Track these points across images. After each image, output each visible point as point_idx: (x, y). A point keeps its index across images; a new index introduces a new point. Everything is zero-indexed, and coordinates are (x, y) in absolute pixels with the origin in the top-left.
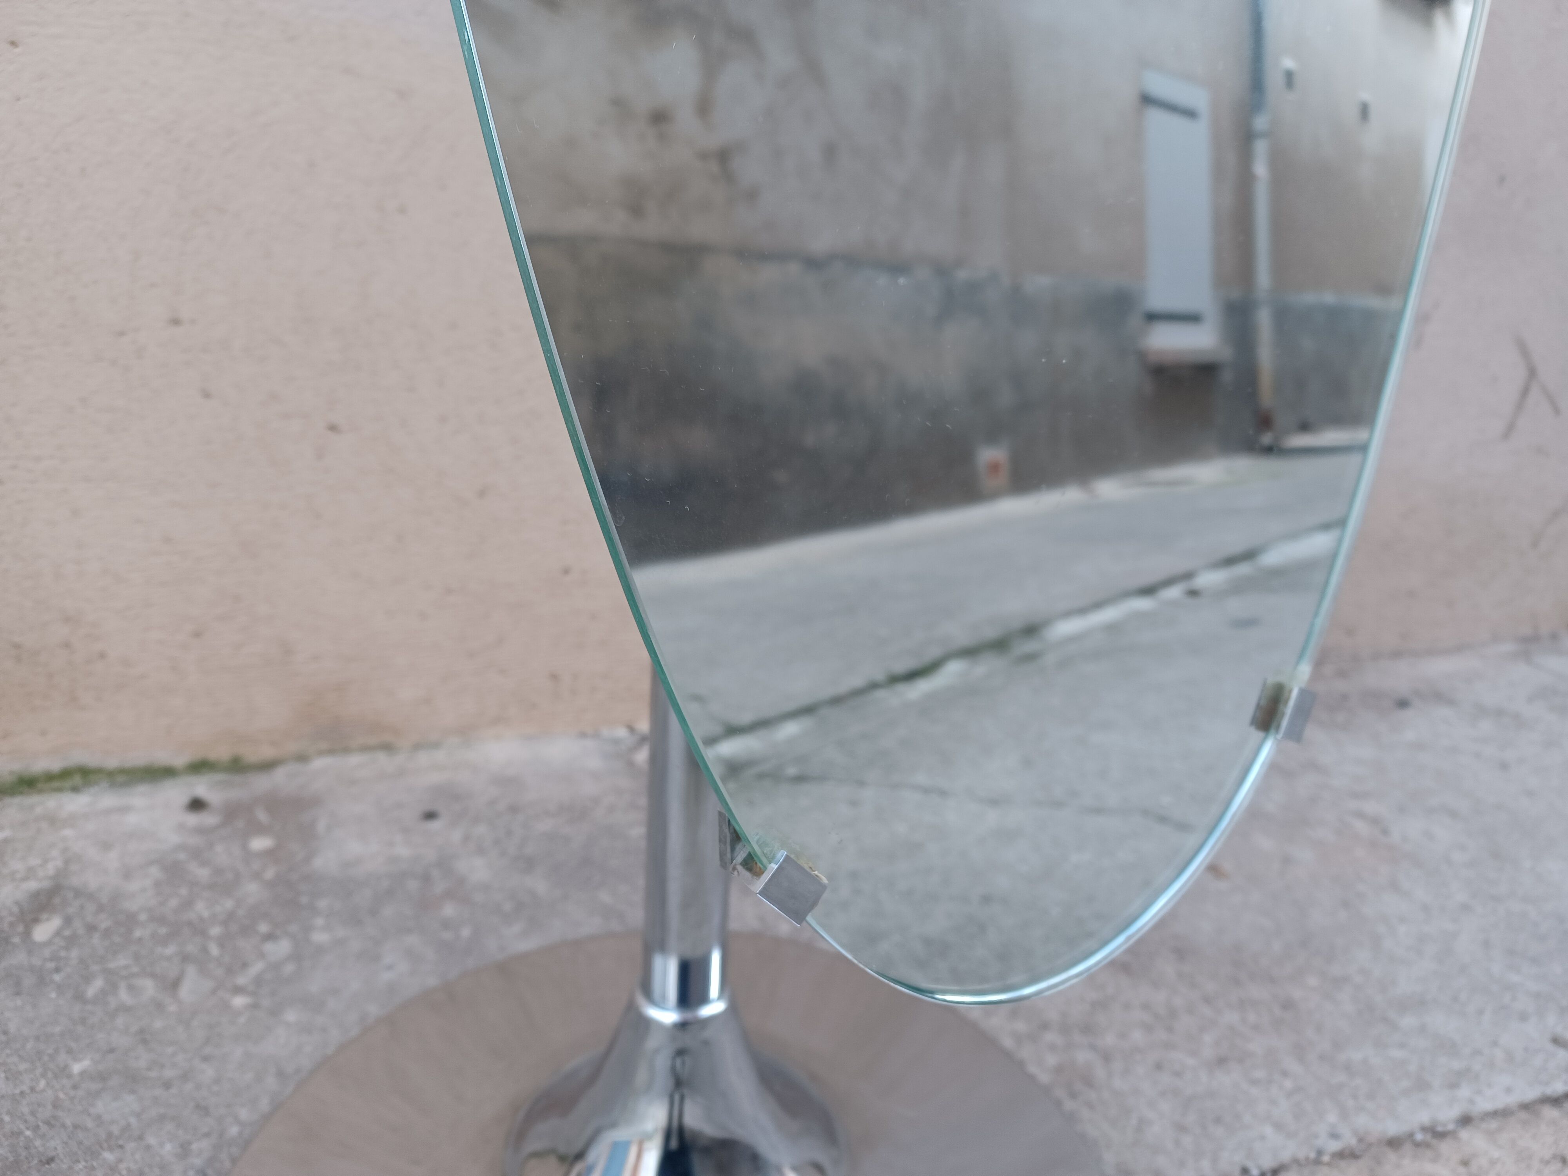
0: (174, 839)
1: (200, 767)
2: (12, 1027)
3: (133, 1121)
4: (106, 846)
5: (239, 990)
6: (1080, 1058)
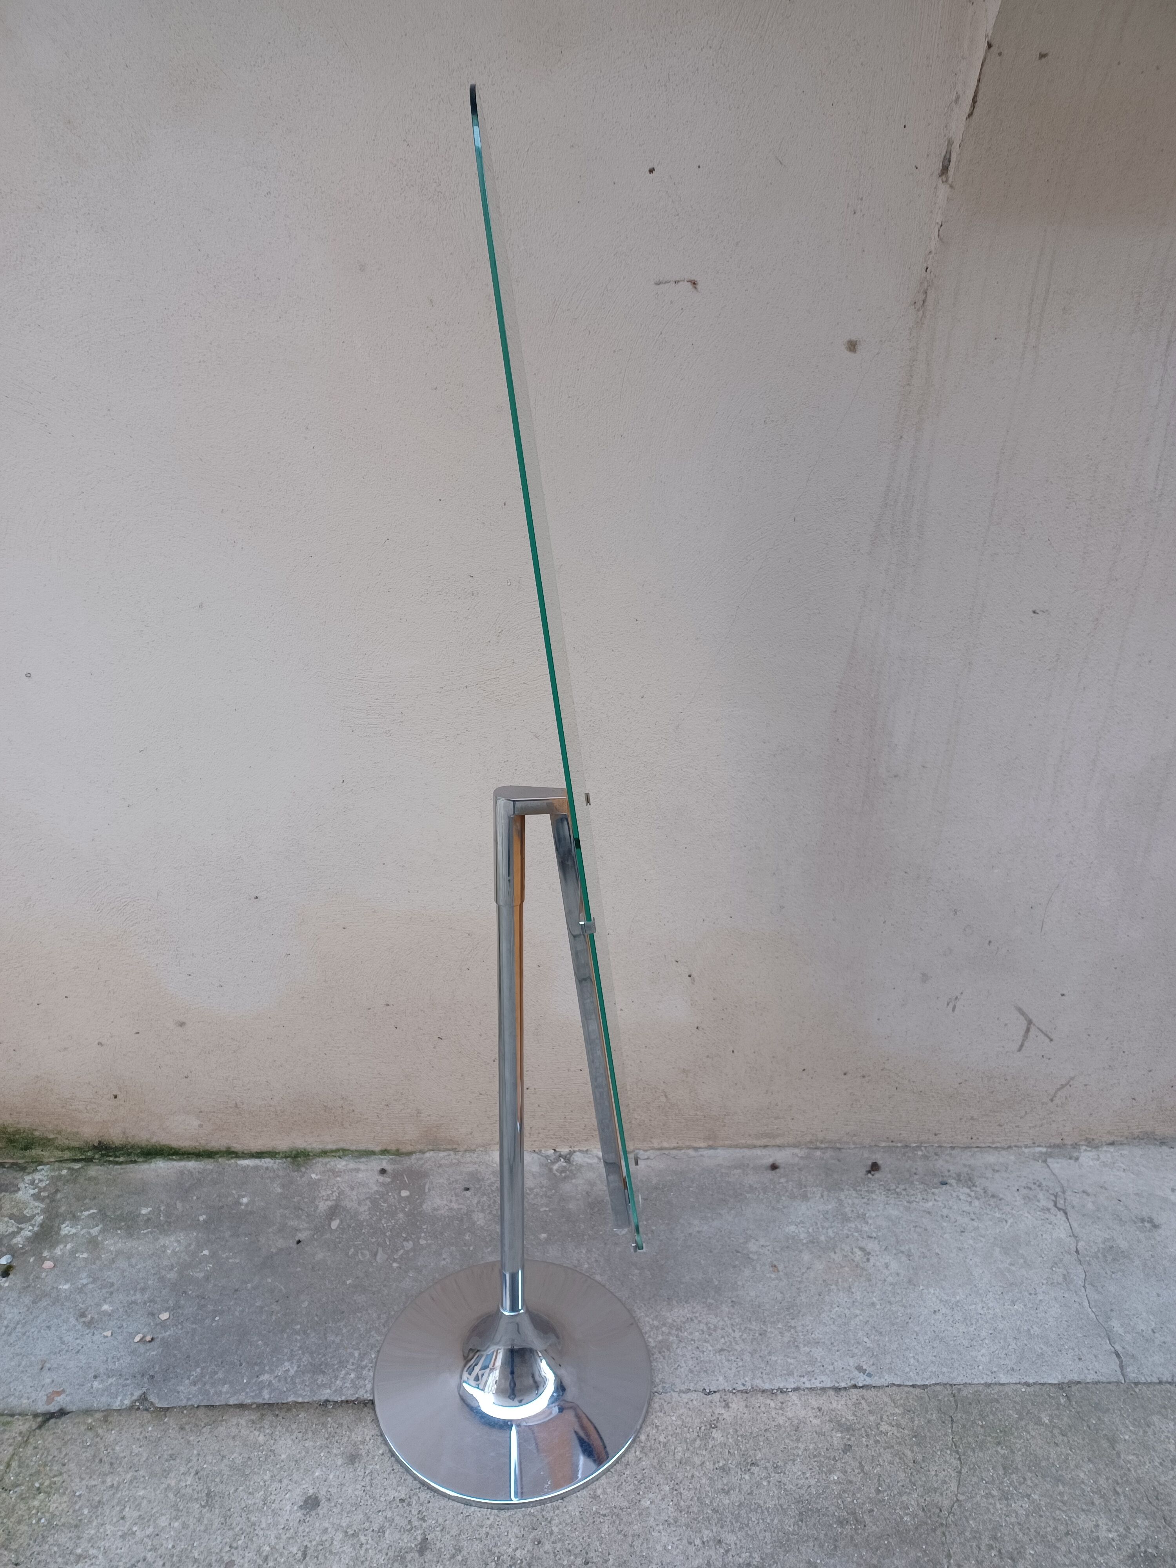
0: (376, 1188)
1: (384, 1152)
2: (329, 1263)
3: (364, 1304)
4: (352, 1189)
5: (395, 1260)
6: (671, 1338)
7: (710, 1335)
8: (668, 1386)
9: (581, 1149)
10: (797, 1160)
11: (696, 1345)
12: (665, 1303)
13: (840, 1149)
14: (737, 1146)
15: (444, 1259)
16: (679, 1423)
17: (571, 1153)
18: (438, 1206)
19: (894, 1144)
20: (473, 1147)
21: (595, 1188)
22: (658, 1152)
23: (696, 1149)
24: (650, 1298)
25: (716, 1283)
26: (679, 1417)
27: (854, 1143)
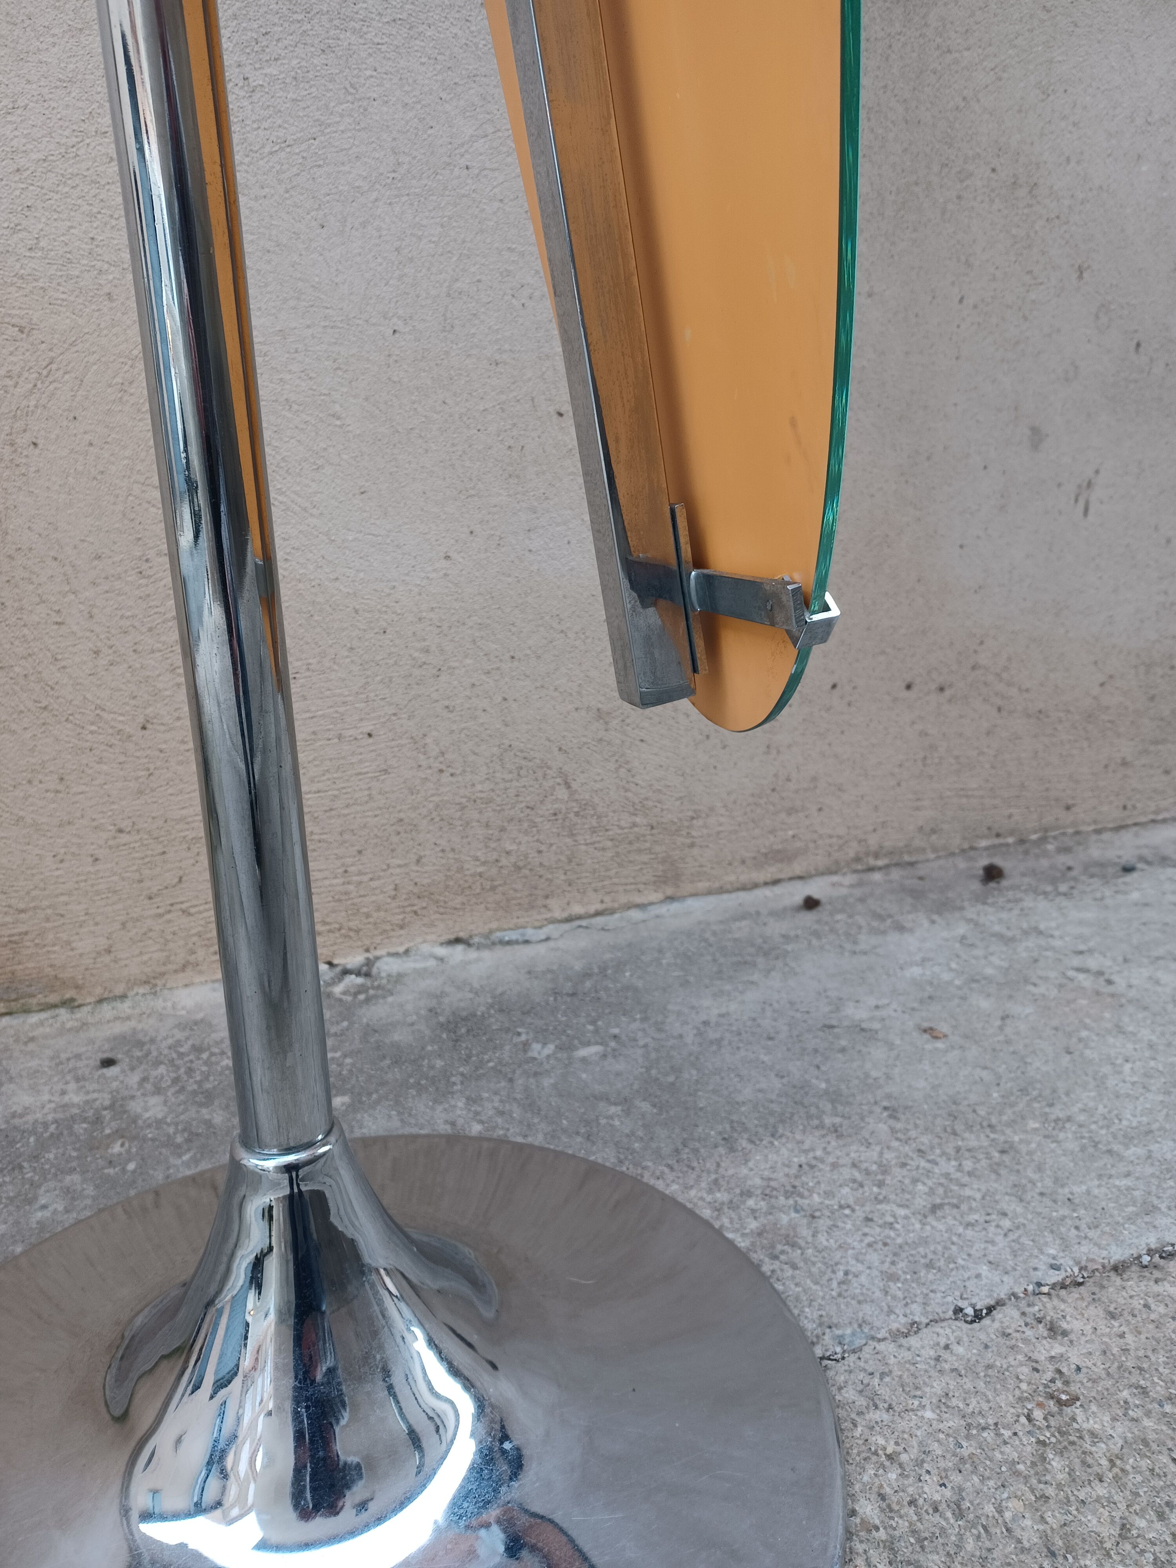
6: (784, 1219)
7: (881, 1184)
8: (849, 1331)
9: (393, 950)
10: (844, 891)
11: (860, 1213)
12: (722, 1150)
13: (912, 864)
14: (721, 891)
15: (44, 1207)
16: (953, 1422)
17: (369, 963)
18: (26, 1108)
19: (1001, 841)
20: (119, 989)
21: (446, 1000)
22: (566, 926)
23: (641, 906)
24: (677, 1151)
25: (823, 1085)
26: (943, 1402)
27: (935, 850)
